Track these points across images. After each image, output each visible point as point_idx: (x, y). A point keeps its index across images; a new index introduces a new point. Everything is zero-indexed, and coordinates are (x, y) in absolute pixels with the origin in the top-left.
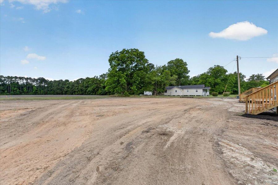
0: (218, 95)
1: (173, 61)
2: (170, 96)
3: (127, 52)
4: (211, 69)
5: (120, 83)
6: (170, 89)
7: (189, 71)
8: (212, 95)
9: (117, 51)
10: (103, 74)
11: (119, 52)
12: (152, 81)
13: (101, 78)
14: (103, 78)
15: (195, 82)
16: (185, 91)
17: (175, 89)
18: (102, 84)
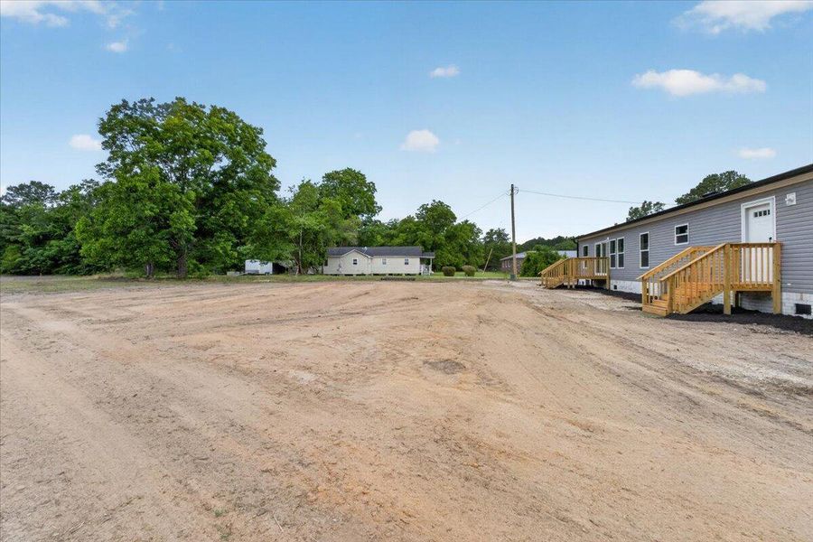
0: (456, 273)
1: (336, 172)
2: (336, 277)
3: (193, 112)
4: (424, 207)
5: (170, 226)
6: (339, 254)
7: (381, 208)
8: (442, 273)
9: (152, 100)
10: (33, 183)
11: (154, 104)
12: (291, 227)
13: (20, 199)
14: (33, 200)
15: (383, 237)
16: (378, 261)
17: (353, 255)
18: (26, 227)
